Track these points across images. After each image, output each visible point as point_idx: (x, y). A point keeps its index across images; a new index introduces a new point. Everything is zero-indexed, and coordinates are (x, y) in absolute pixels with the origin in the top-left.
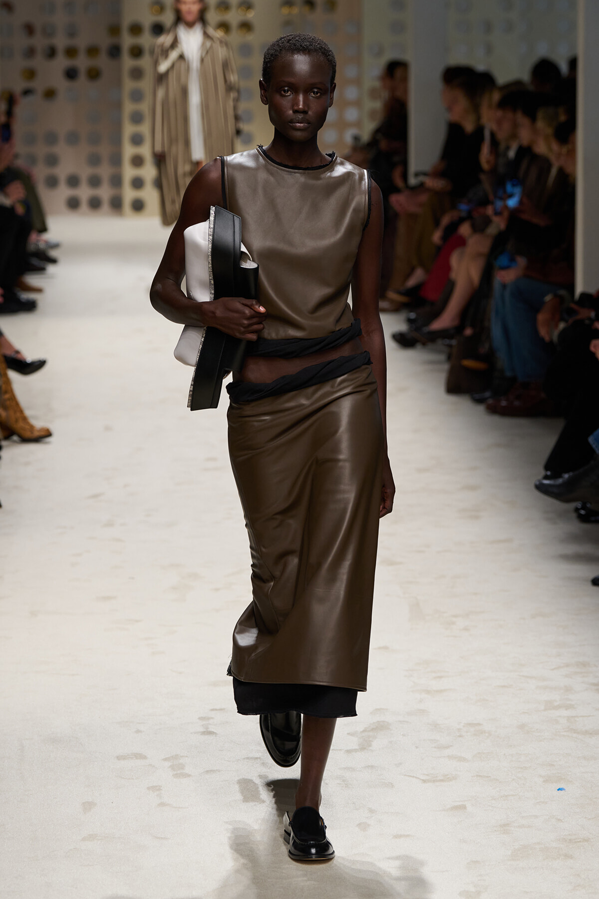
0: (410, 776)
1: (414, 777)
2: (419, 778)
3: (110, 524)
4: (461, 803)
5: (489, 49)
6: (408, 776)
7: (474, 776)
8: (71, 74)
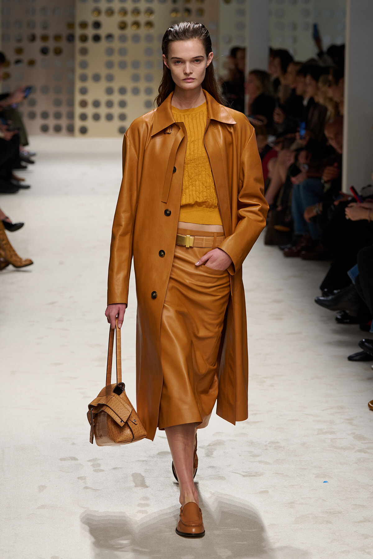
0: (236, 473)
1: (237, 473)
2: (241, 474)
3: (60, 320)
4: (265, 489)
5: (295, 40)
6: (234, 473)
7: (274, 473)
8: (44, 51)
